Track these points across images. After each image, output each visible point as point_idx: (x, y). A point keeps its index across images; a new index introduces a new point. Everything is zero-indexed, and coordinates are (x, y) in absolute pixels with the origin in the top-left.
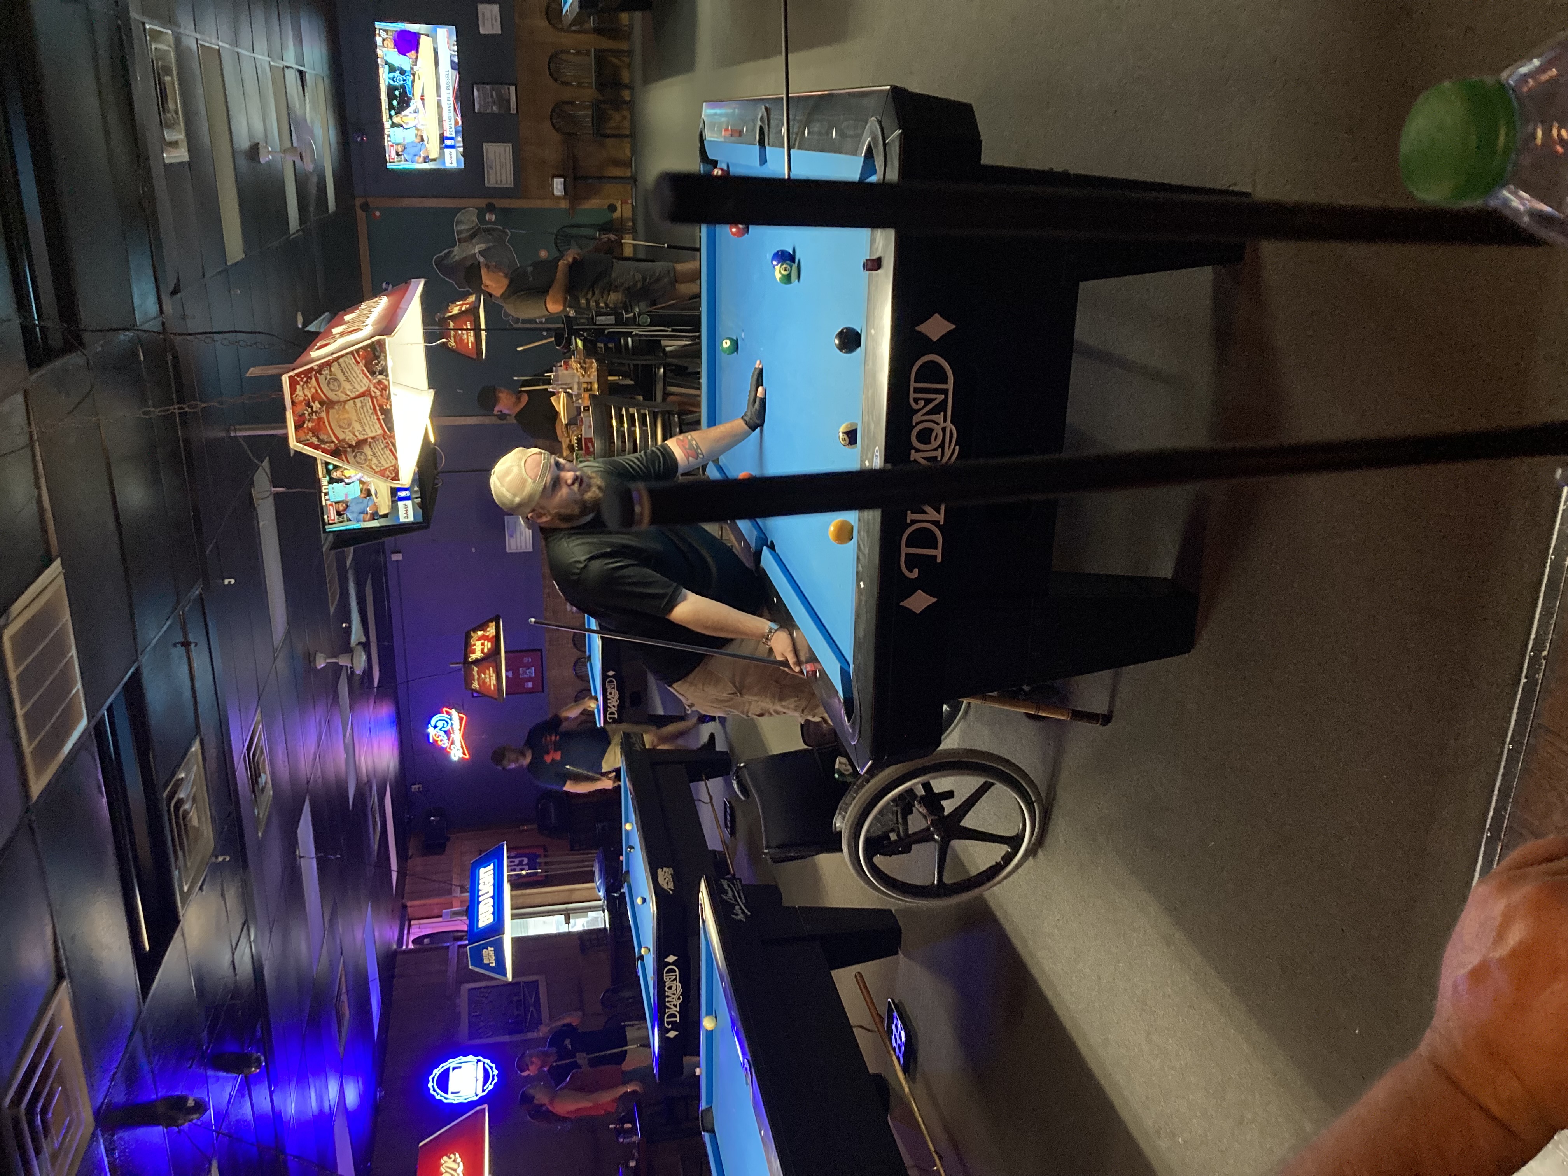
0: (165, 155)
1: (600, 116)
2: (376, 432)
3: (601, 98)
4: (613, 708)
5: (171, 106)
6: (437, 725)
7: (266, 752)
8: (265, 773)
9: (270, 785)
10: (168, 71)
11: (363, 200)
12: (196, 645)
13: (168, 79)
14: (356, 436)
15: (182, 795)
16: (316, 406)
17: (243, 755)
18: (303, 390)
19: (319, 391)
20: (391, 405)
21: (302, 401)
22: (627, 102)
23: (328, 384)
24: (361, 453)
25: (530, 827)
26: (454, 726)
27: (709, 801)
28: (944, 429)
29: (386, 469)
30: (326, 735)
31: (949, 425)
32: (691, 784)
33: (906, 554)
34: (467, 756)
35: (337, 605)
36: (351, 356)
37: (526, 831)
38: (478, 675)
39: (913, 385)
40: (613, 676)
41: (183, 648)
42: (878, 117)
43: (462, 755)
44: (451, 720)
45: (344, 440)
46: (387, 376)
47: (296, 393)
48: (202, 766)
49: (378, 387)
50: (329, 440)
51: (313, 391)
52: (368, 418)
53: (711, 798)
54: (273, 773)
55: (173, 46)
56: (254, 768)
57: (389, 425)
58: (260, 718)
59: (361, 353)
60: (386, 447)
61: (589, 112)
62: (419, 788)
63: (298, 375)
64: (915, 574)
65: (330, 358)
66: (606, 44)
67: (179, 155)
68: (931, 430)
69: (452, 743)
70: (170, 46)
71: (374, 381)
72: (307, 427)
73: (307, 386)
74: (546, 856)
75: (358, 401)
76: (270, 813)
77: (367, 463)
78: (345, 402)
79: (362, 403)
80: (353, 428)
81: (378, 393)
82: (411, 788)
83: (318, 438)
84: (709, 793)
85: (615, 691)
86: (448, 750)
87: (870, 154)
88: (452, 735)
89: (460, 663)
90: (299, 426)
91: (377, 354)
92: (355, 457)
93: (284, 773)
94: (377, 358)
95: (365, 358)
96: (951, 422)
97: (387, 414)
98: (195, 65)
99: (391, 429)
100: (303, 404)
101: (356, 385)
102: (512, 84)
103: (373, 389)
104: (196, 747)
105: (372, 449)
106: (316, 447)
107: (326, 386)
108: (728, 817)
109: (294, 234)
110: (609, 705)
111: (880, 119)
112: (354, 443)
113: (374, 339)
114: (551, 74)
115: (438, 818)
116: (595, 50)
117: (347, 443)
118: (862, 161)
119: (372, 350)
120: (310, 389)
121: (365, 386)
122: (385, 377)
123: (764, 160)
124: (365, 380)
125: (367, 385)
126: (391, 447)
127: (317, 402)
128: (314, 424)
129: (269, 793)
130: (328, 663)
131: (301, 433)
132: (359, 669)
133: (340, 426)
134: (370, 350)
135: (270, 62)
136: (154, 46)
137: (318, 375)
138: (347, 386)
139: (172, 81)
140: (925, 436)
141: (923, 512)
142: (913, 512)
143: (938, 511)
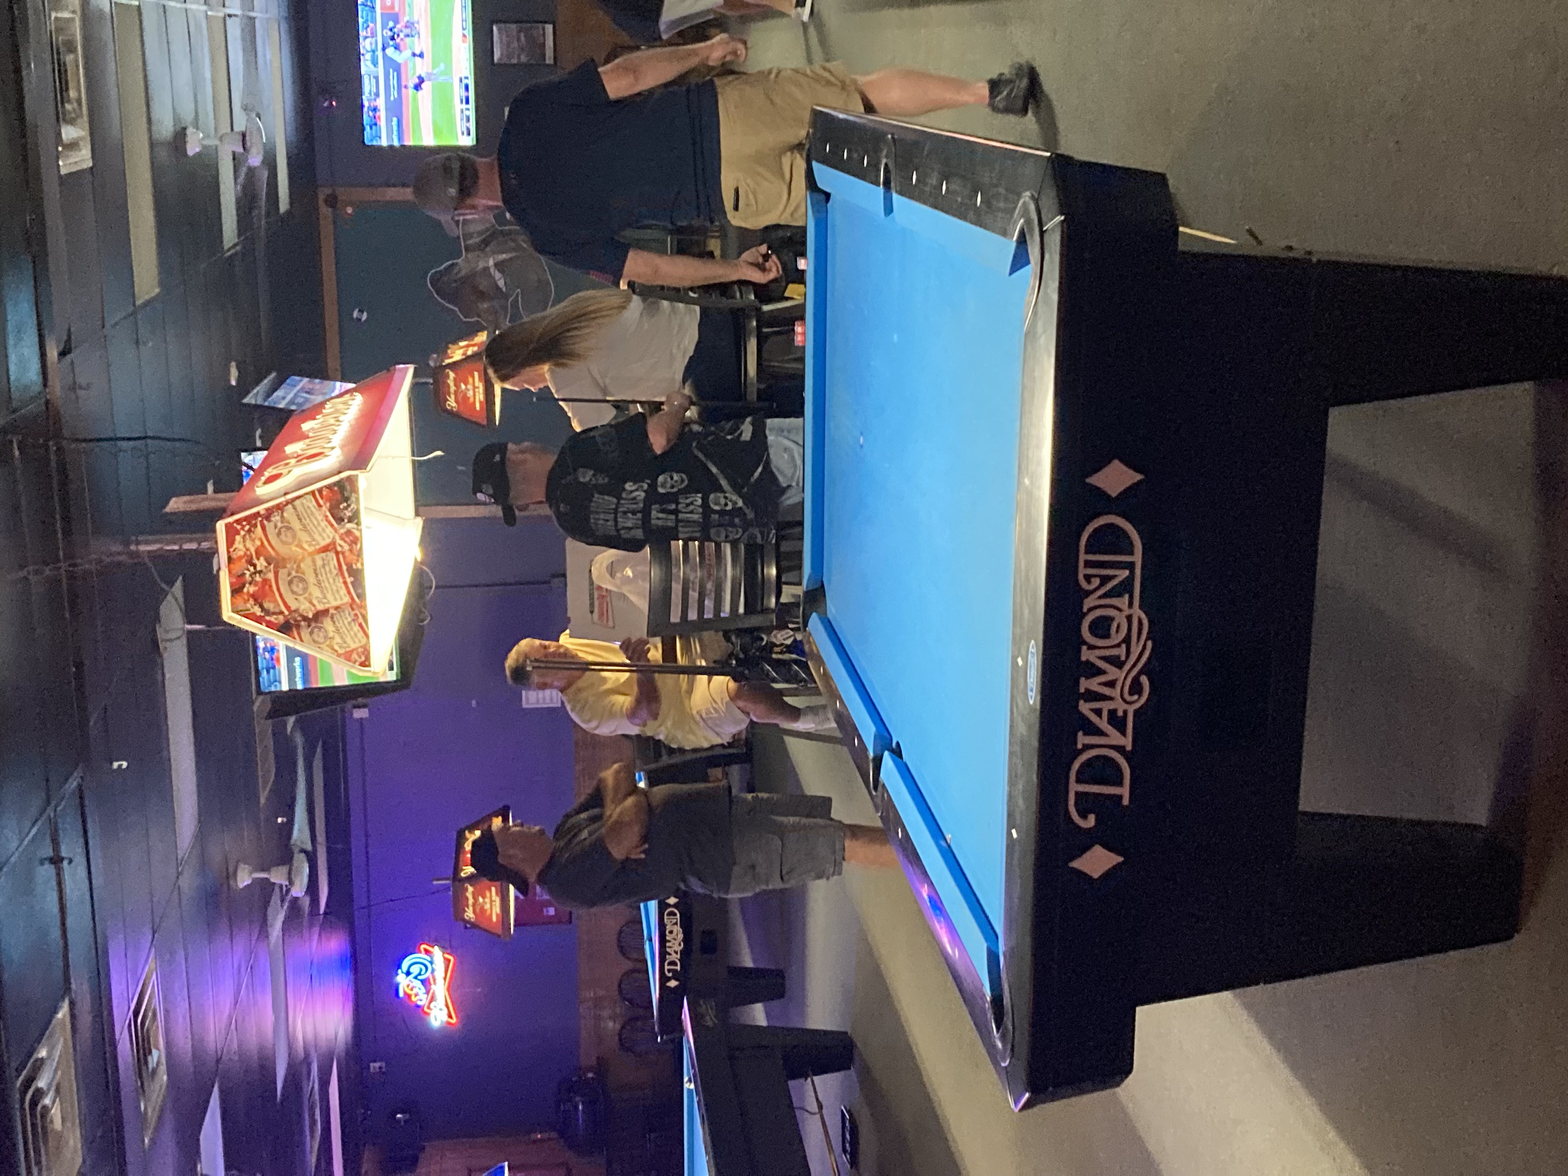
0: (61, 163)
2: (342, 599)
4: (674, 955)
5: (72, 94)
6: (411, 970)
7: (160, 1016)
8: (158, 1049)
9: (163, 1068)
10: (71, 47)
11: (328, 191)
12: (70, 861)
13: (69, 58)
14: (314, 606)
15: (41, 1083)
16: (261, 564)
17: (127, 1022)
18: (244, 541)
19: (266, 543)
20: (362, 564)
21: (240, 558)
23: (279, 534)
24: (320, 628)
25: (546, 1135)
26: (436, 973)
27: (817, 1110)
28: (1129, 618)
29: (352, 651)
30: (247, 986)
31: (1138, 612)
32: (791, 1083)
33: (1077, 794)
34: (454, 1021)
35: (271, 790)
36: (311, 497)
37: (541, 1140)
38: (474, 898)
39: (1083, 557)
40: (675, 906)
41: (53, 866)
42: (1034, 193)
43: (445, 1018)
44: (431, 963)
45: (296, 611)
46: (358, 524)
47: (235, 546)
48: (70, 1044)
49: (347, 539)
50: (277, 610)
51: (258, 543)
52: (331, 581)
53: (820, 1107)
54: (168, 1044)
55: (79, 13)
56: (143, 1040)
57: (360, 591)
58: (153, 966)
59: (324, 493)
60: (354, 620)
62: (380, 1068)
63: (238, 522)
64: (1091, 821)
65: (282, 499)
67: (78, 160)
68: (1111, 619)
69: (432, 999)
70: (74, 12)
71: (342, 531)
72: (248, 592)
73: (250, 537)
75: (318, 557)
76: (162, 1110)
77: (328, 643)
78: (301, 559)
79: (323, 560)
80: (310, 594)
81: (346, 547)
82: (369, 1067)
83: (261, 606)
84: (817, 1099)
85: (677, 929)
86: (426, 1009)
87: (1022, 241)
88: (433, 987)
89: (447, 879)
90: (236, 591)
91: (346, 494)
92: (311, 633)
93: (184, 1044)
94: (347, 499)
95: (329, 500)
96: (1141, 607)
97: (356, 575)
98: (107, 33)
99: (361, 596)
100: (244, 560)
101: (317, 536)
102: (549, 22)
103: (339, 541)
104: (63, 1013)
105: (334, 622)
106: (259, 620)
107: (276, 537)
108: (848, 1136)
109: (229, 250)
110: (668, 950)
111: (1036, 196)
112: (310, 616)
113: (344, 475)
115: (407, 1116)
117: (301, 615)
118: (1013, 245)
119: (339, 488)
120: (253, 540)
121: (329, 537)
122: (355, 526)
123: (889, 209)
124: (329, 530)
125: (331, 536)
126: (361, 620)
127: (262, 559)
128: (257, 588)
129: (163, 1077)
130: (254, 880)
131: (239, 600)
132: (299, 890)
133: (293, 592)
134: (336, 488)
135: (206, 12)
136: (53, 15)
137: (265, 522)
138: (303, 536)
139: (75, 62)
140: (1101, 627)
141: (1100, 733)
142: (1085, 734)
143: (1123, 733)
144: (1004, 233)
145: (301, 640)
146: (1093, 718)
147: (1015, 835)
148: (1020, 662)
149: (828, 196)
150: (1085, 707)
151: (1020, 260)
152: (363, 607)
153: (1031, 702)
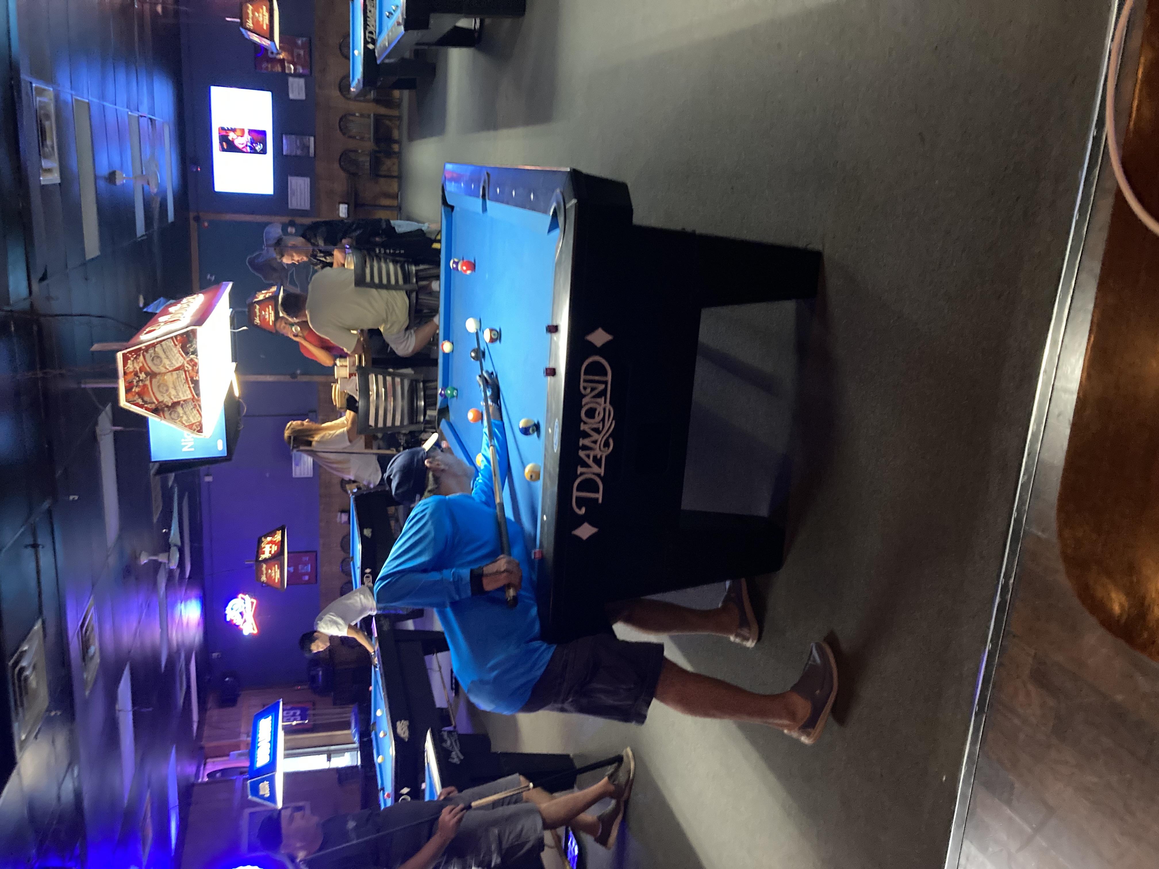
0: (41, 178)
1: (376, 162)
2: (187, 396)
3: (377, 149)
5: (48, 142)
6: (234, 607)
7: (96, 629)
8: (94, 645)
9: (97, 654)
10: (48, 117)
11: (195, 214)
12: (43, 547)
13: (47, 124)
14: (172, 399)
15: (24, 663)
16: (142, 376)
17: (76, 631)
18: (133, 364)
19: (145, 365)
20: (199, 377)
21: (131, 372)
22: (395, 153)
23: (153, 360)
24: (175, 412)
25: (303, 687)
26: (247, 608)
27: (438, 670)
28: (604, 410)
29: (193, 424)
30: (146, 615)
31: (608, 406)
32: (427, 658)
33: (577, 497)
34: (256, 632)
35: (159, 514)
36: (170, 340)
37: (300, 690)
38: (266, 570)
39: (583, 377)
40: (370, 572)
41: (33, 549)
42: (561, 189)
43: (252, 631)
44: (244, 603)
45: (162, 402)
46: (197, 355)
47: (128, 366)
48: (42, 641)
49: (191, 364)
50: (151, 401)
51: (141, 365)
52: (182, 386)
53: (440, 667)
54: (100, 645)
55: (53, 99)
56: (86, 641)
57: (198, 392)
58: (92, 603)
59: (178, 338)
60: (194, 408)
61: (368, 159)
62: (218, 656)
63: (130, 352)
64: (583, 510)
65: (155, 341)
66: (382, 110)
67: (52, 178)
68: (595, 410)
69: (245, 621)
70: (51, 99)
71: (188, 359)
72: (135, 391)
73: (137, 361)
74: (314, 709)
75: (174, 373)
76: (96, 676)
77: (179, 419)
78: (165, 374)
79: (177, 374)
80: (170, 393)
81: (190, 368)
82: (211, 655)
83: (143, 399)
84: (438, 662)
86: (241, 626)
87: (555, 215)
88: (245, 615)
89: (252, 561)
90: (128, 390)
91: (190, 339)
92: (170, 414)
93: (110, 646)
94: (190, 342)
95: (181, 342)
96: (610, 403)
97: (196, 383)
98: (70, 114)
99: (198, 395)
100: (133, 374)
101: (174, 362)
102: (312, 136)
103: (186, 365)
104: (38, 626)
105: (183, 409)
106: (141, 406)
107: (151, 362)
109: (140, 237)
111: (562, 191)
112: (170, 404)
113: (189, 328)
114: (341, 130)
115: (231, 679)
116: (374, 115)
117: (165, 404)
118: (550, 218)
119: (187, 336)
120: (138, 363)
121: (181, 362)
122: (195, 357)
123: (485, 209)
124: (181, 358)
125: (182, 362)
126: (198, 407)
127: (143, 373)
128: (140, 389)
129: (97, 660)
130: (150, 561)
131: (130, 395)
132: (174, 564)
133: (160, 392)
134: (185, 336)
135: (128, 112)
136: (38, 99)
137: (145, 353)
138: (166, 362)
139: (50, 126)
140: (591, 414)
141: (588, 466)
142: (582, 467)
143: (600, 466)
144: (546, 212)
145: (165, 418)
146: (586, 459)
147: (545, 518)
148: (550, 431)
149: (452, 208)
150: (582, 454)
151: (554, 225)
152: (198, 400)
153: (555, 451)
